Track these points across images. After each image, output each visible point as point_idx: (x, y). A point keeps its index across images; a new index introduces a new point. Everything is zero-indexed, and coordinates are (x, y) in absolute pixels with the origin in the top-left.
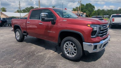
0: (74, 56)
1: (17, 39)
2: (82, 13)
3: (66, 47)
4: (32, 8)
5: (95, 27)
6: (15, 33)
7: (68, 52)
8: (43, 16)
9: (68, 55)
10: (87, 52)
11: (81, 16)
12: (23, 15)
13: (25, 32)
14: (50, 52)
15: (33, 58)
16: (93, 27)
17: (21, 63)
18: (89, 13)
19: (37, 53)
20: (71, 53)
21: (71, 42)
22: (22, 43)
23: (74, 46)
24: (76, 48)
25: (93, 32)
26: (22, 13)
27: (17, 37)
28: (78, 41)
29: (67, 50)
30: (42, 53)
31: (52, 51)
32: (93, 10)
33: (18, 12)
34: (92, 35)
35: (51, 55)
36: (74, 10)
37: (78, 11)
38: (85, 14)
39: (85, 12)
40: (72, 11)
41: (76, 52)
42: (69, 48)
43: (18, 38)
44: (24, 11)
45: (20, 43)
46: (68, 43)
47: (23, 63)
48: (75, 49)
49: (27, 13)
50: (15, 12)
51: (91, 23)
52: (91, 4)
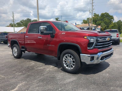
0: (72, 68)
1: (14, 56)
2: (96, 26)
3: (65, 60)
4: (29, 20)
5: (92, 39)
6: (12, 49)
7: (67, 65)
8: (42, 29)
9: (67, 68)
10: (85, 63)
11: (93, 30)
12: (18, 30)
13: (23, 48)
14: (50, 67)
15: (33, 71)
16: (89, 39)
17: (21, 74)
18: (106, 26)
19: (36, 68)
20: (70, 66)
21: (69, 55)
22: (20, 59)
23: (73, 58)
24: (74, 60)
25: (90, 44)
26: (16, 27)
27: (14, 53)
28: (76, 53)
29: (66, 63)
30: (41, 68)
31: (52, 66)
32: (111, 22)
33: (11, 25)
34: (89, 47)
35: (50, 69)
36: (85, 22)
37: (89, 23)
38: (99, 27)
39: (99, 25)
40: (82, 23)
41: (75, 64)
42: (68, 61)
43: (16, 55)
44: (19, 25)
45: (18, 59)
46: (67, 56)
47: (24, 74)
48: (74, 62)
49: (23, 27)
50: (8, 26)
51: (88, 35)
52: (108, 14)
